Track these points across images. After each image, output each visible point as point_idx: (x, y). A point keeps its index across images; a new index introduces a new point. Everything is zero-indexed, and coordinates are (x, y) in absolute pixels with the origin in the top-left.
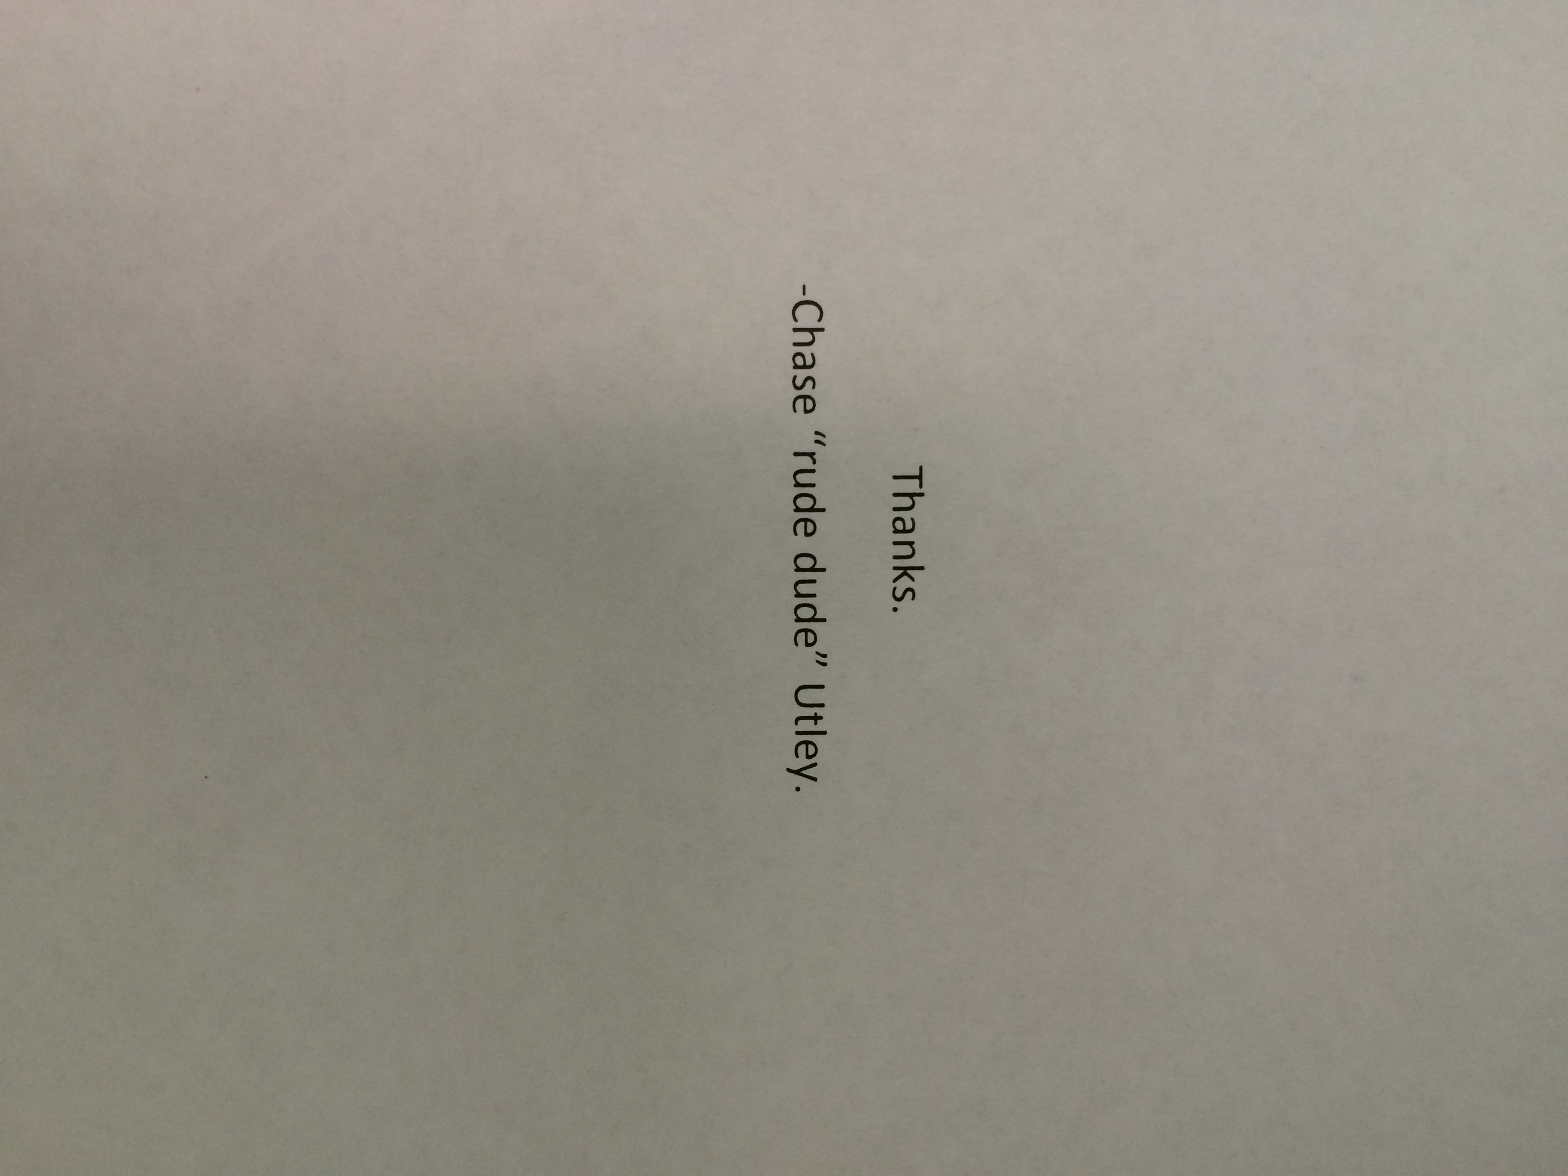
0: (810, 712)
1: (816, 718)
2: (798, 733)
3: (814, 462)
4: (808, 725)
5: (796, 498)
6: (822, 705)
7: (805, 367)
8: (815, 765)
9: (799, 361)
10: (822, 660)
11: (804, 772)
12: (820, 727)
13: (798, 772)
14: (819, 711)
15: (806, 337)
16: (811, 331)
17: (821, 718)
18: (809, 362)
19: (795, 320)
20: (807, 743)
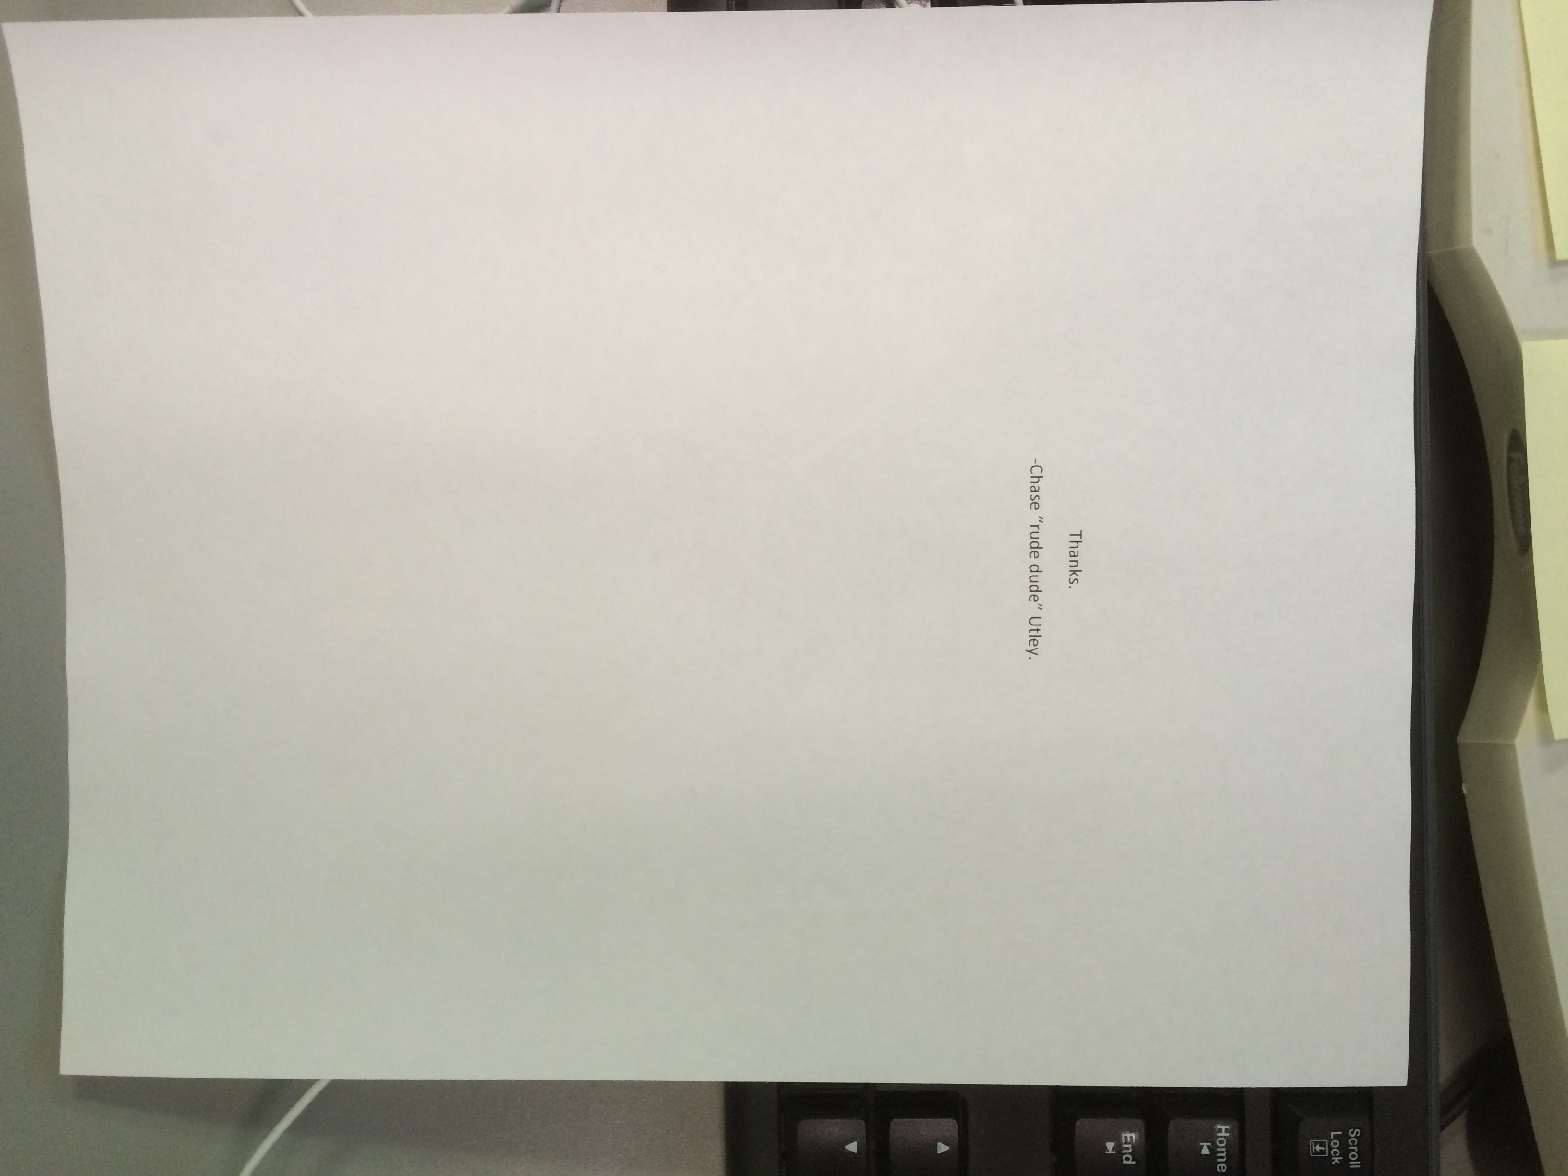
0: (1035, 628)
1: (1038, 630)
2: (1031, 636)
3: (1038, 529)
4: (1034, 633)
5: (1031, 543)
6: (1040, 625)
7: (1035, 491)
8: (1037, 649)
9: (1033, 489)
10: (1041, 607)
11: (1033, 651)
12: (1039, 633)
13: (1030, 652)
14: (1039, 627)
15: (1036, 480)
16: (1038, 477)
17: (1039, 630)
18: (1037, 489)
19: (1032, 473)
20: (1034, 640)
